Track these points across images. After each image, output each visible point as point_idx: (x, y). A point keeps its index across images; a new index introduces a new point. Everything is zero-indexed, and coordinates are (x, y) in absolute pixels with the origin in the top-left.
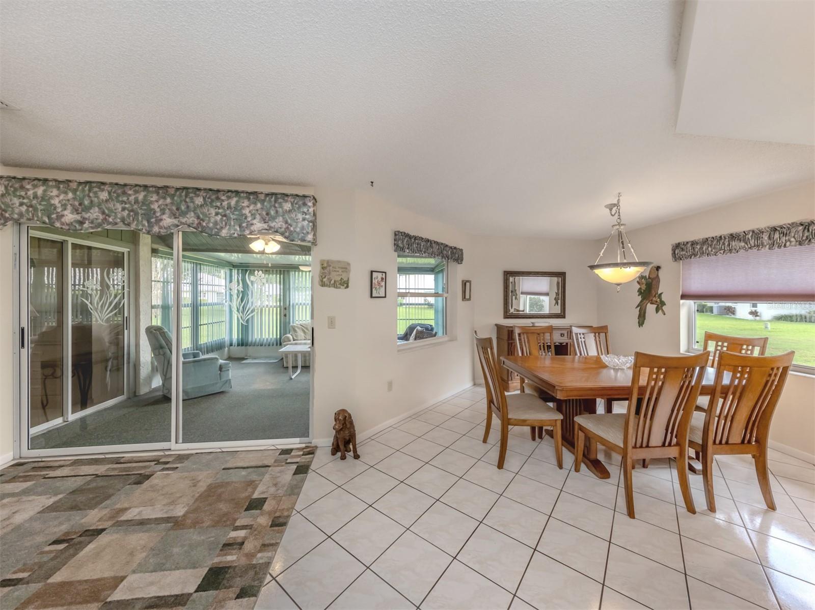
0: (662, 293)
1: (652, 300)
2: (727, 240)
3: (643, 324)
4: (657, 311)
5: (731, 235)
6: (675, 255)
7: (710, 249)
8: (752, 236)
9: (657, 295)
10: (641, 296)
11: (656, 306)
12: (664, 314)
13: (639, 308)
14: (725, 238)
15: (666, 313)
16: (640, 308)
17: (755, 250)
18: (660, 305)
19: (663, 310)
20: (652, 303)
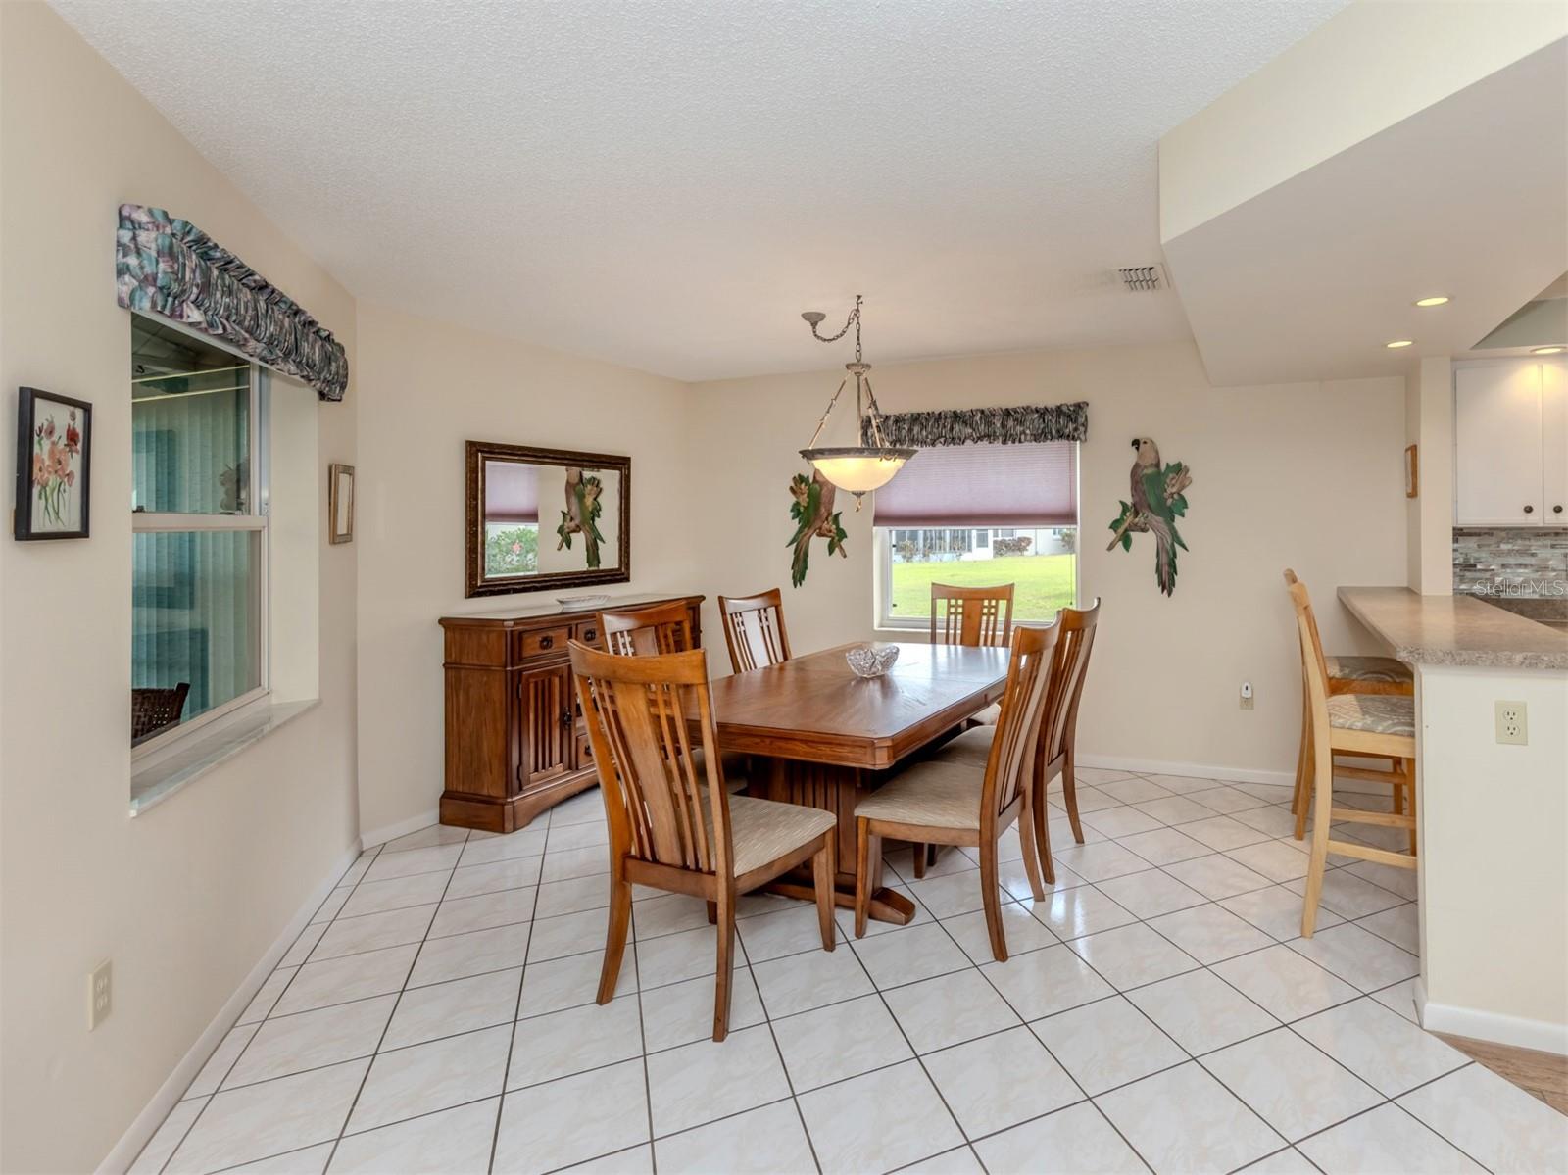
0: (839, 514)
1: (820, 529)
2: (949, 421)
3: (803, 579)
4: (831, 551)
5: (955, 413)
6: (868, 440)
7: (924, 433)
8: (981, 418)
9: (830, 519)
10: (797, 520)
11: (829, 539)
12: (845, 556)
13: (795, 544)
14: (946, 418)
15: (847, 554)
16: (797, 546)
17: (985, 442)
18: (837, 538)
19: (841, 548)
20: (821, 535)
